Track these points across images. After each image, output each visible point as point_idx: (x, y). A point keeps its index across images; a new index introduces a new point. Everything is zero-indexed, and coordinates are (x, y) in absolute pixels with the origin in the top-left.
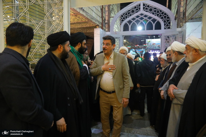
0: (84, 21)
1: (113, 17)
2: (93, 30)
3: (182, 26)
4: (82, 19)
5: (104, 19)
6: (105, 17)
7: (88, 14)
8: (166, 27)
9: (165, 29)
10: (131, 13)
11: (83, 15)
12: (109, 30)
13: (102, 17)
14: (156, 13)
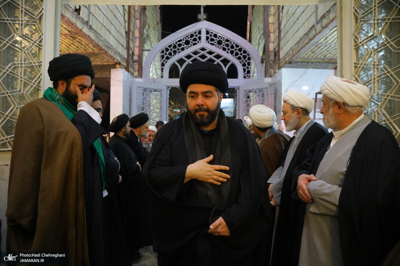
0: (91, 51)
1: (149, 50)
2: (107, 73)
3: (272, 74)
4: (87, 47)
5: (131, 52)
6: (133, 49)
7: (101, 38)
8: (246, 75)
9: (245, 77)
10: (184, 45)
11: (89, 36)
12: (140, 75)
13: (128, 48)
14: (229, 49)
